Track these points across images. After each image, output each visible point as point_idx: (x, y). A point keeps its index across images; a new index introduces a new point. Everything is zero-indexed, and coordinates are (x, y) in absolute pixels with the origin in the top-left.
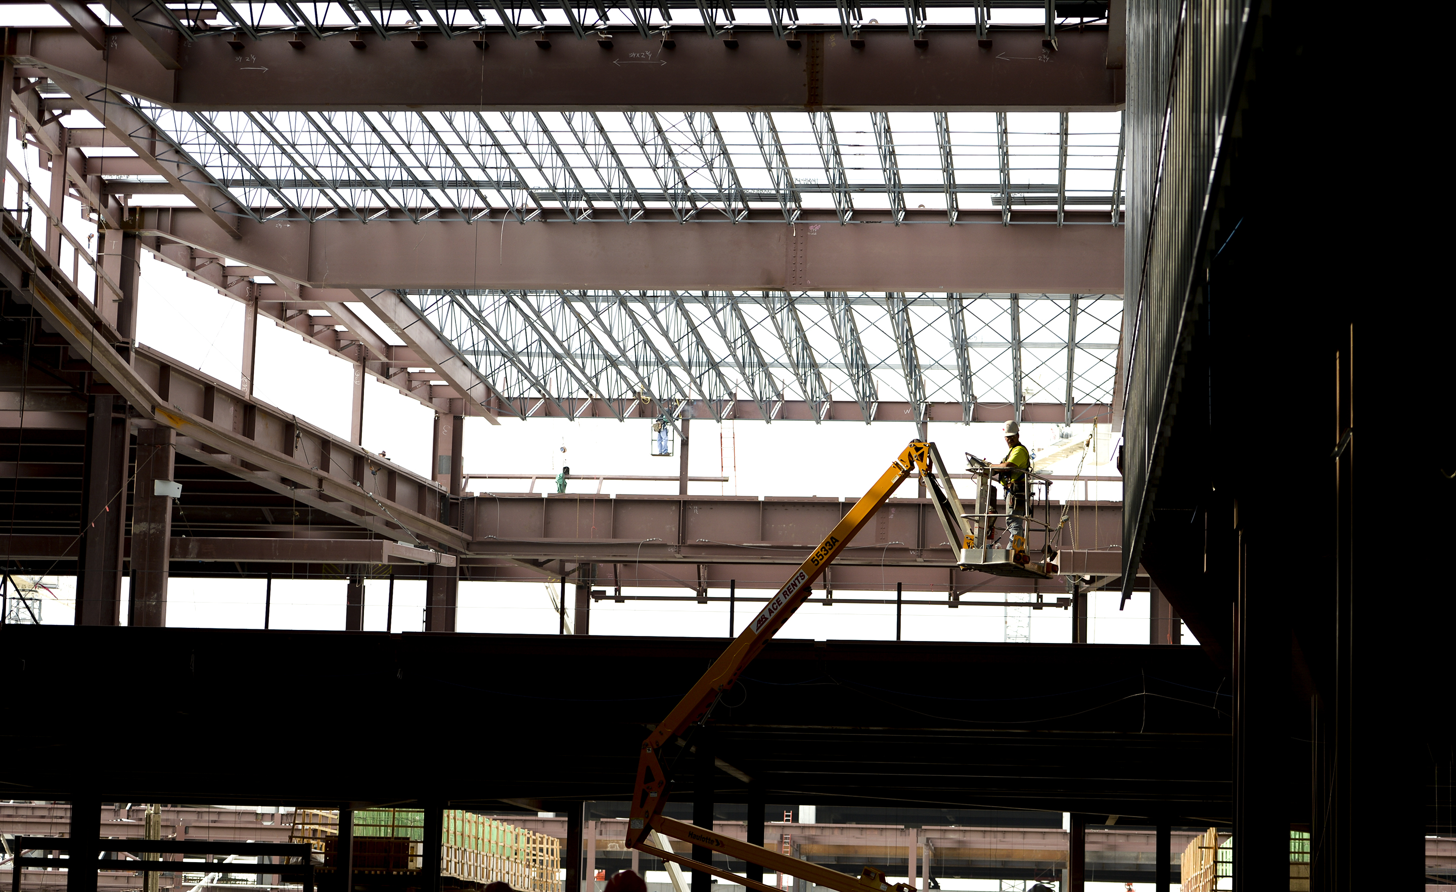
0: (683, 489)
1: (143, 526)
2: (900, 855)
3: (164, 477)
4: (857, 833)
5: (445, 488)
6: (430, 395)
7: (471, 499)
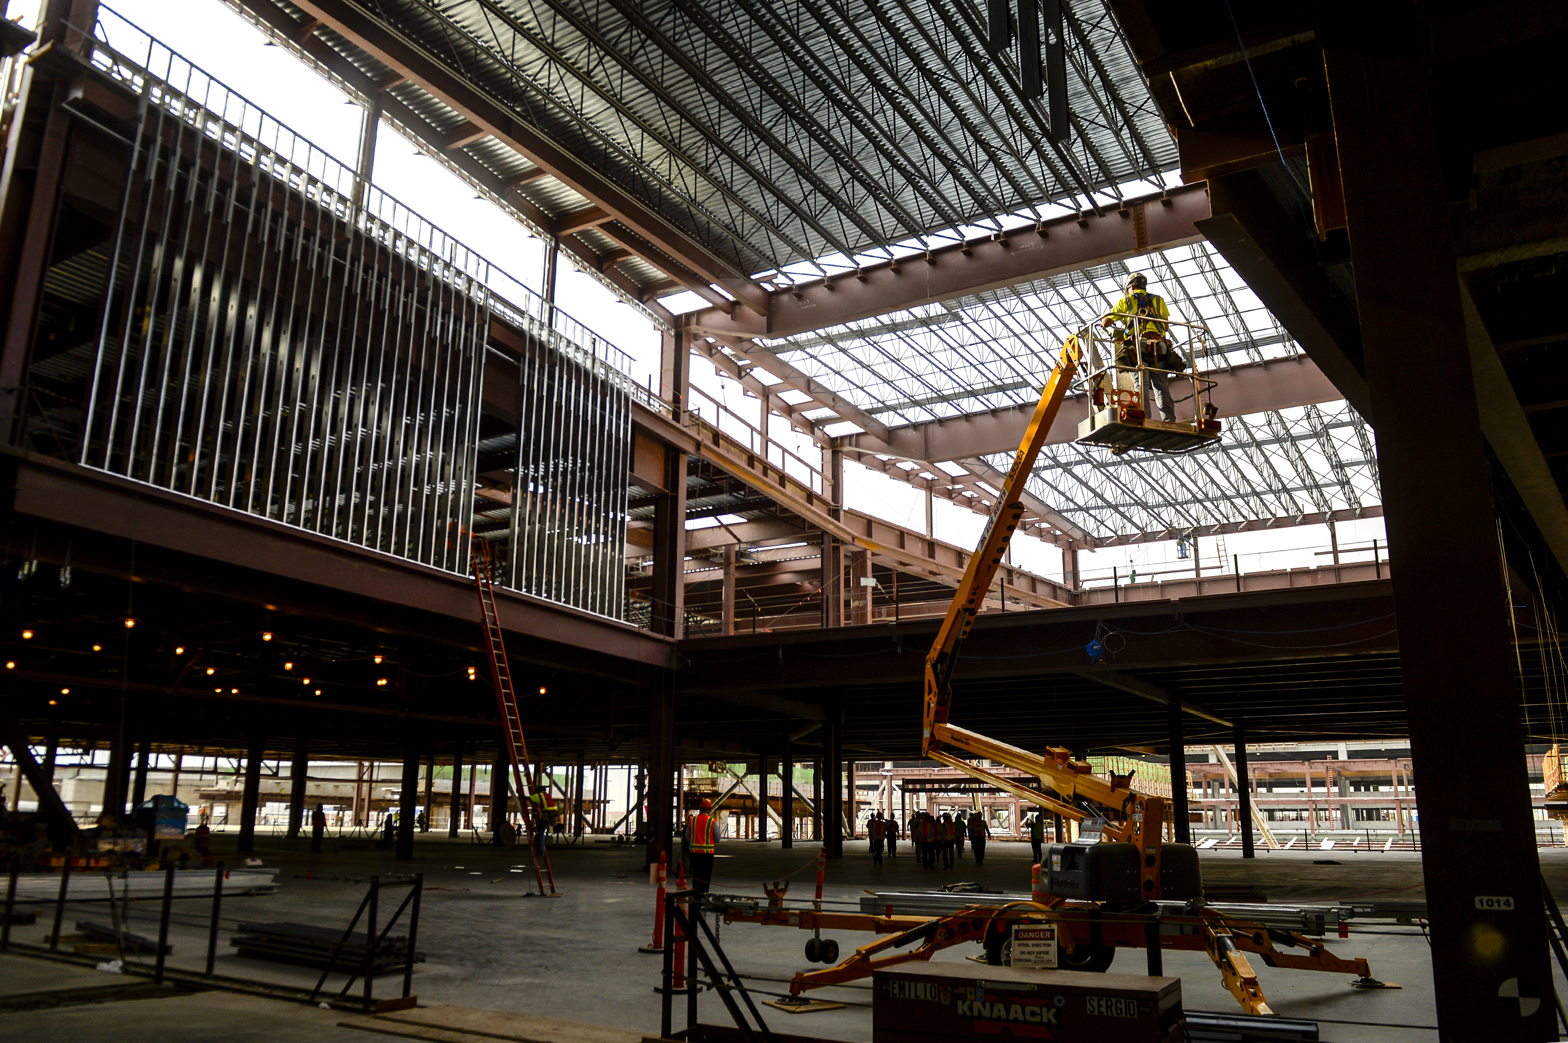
0: (1198, 574)
1: (857, 603)
2: (1388, 774)
3: (865, 576)
4: (1363, 764)
5: (1070, 586)
6: (1055, 540)
7: (1085, 592)
